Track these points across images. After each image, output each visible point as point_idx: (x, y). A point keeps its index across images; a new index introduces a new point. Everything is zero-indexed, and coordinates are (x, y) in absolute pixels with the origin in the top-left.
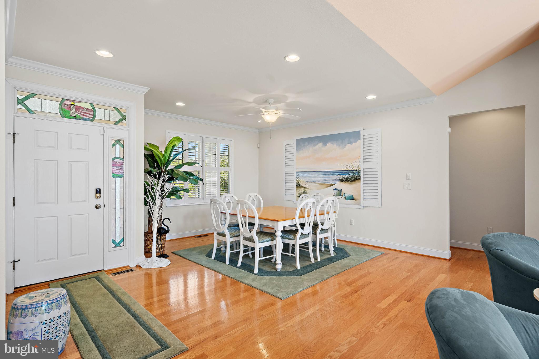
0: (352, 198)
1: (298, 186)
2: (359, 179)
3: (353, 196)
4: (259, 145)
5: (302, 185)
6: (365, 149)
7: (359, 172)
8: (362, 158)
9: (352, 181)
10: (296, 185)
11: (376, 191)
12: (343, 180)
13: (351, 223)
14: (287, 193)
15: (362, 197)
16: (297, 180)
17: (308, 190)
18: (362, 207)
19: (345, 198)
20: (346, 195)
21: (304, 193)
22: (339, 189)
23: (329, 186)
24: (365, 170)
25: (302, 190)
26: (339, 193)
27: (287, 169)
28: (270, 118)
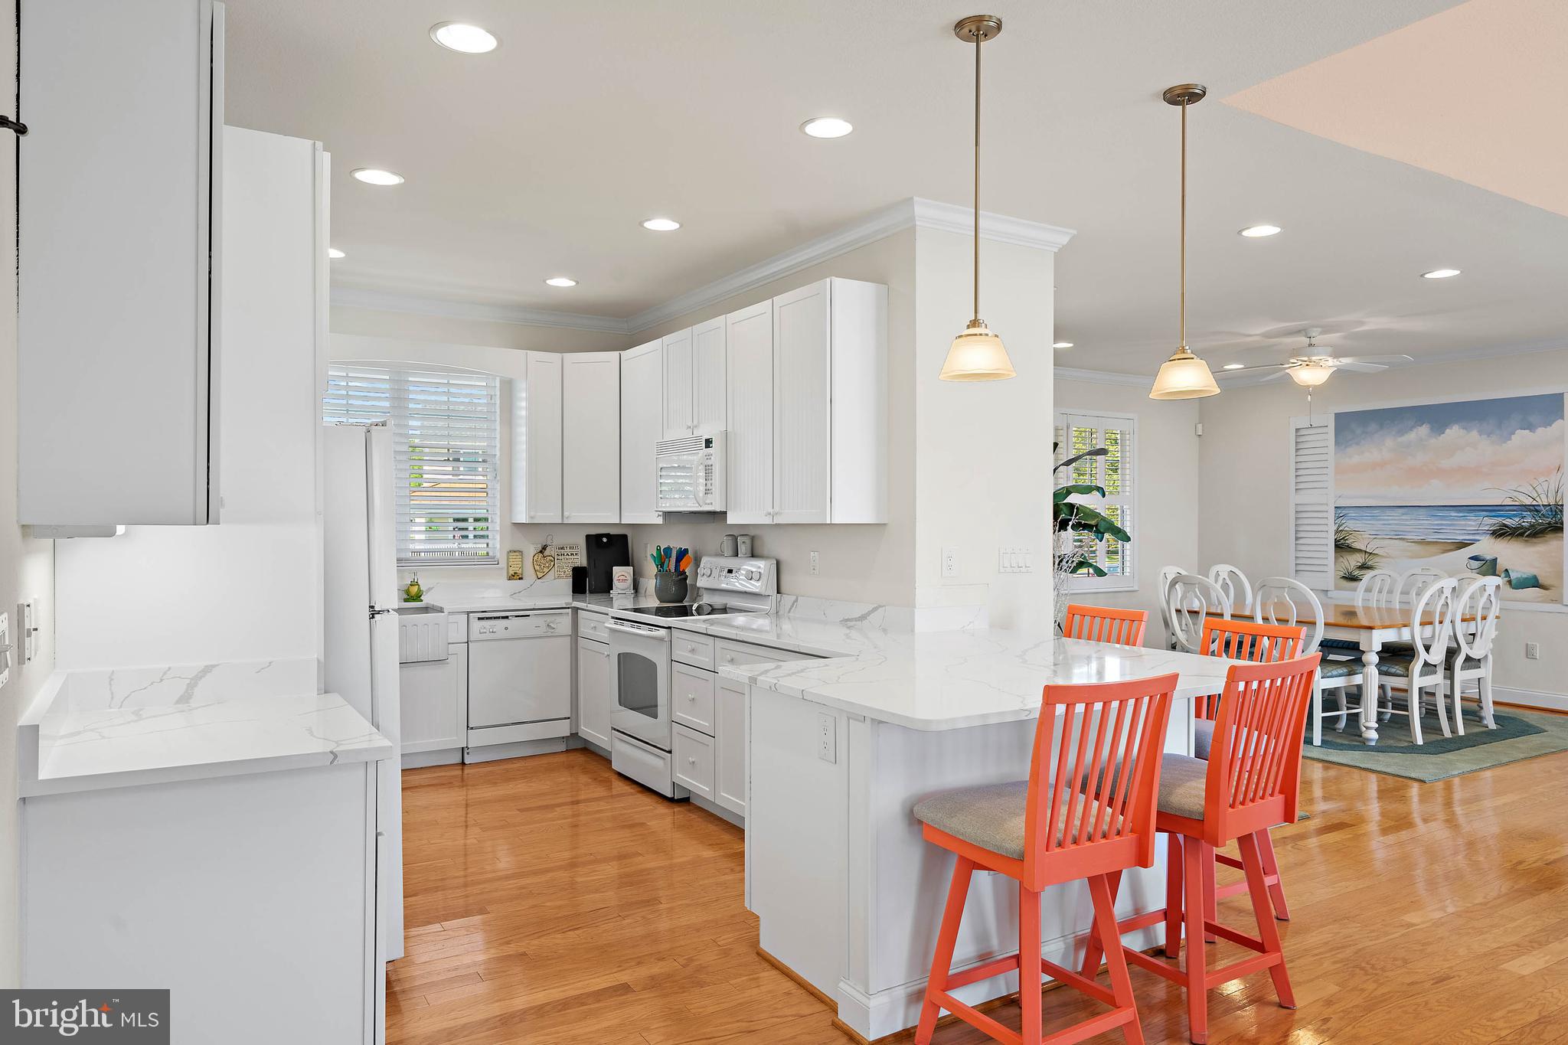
0: (1534, 583)
1: (1342, 547)
2: (1558, 529)
3: (1536, 577)
4: (1200, 426)
5: (1356, 545)
7: (1557, 510)
9: (1536, 535)
10: (1337, 546)
12: (1501, 533)
13: (1528, 654)
14: (1299, 568)
16: (1337, 532)
17: (1377, 559)
19: (1510, 581)
20: (1514, 575)
21: (1364, 567)
22: (1489, 557)
23: (1452, 547)
25: (1354, 560)
26: (1490, 568)
27: (1304, 498)
28: (1311, 374)
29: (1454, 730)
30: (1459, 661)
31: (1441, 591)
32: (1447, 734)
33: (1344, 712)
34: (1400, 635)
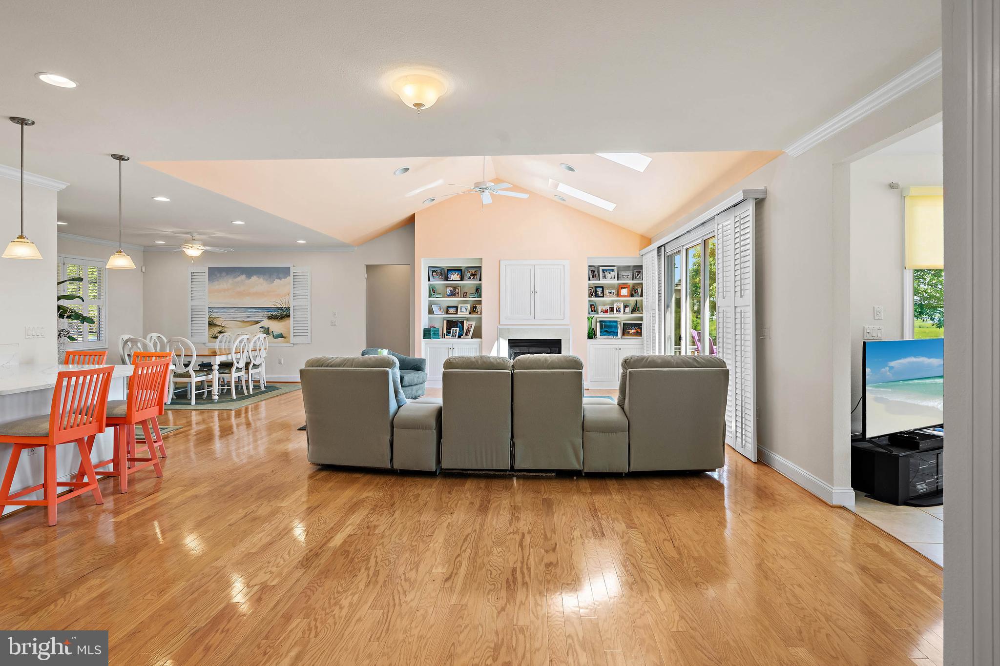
0: (281, 336)
1: (211, 324)
2: (289, 316)
3: (282, 334)
4: (144, 268)
5: (217, 323)
6: (295, 286)
7: (288, 309)
8: (292, 295)
9: (281, 318)
10: (209, 324)
11: (307, 328)
12: (271, 318)
13: (280, 363)
14: (194, 334)
15: (292, 334)
16: (209, 318)
17: (225, 329)
18: (292, 345)
19: (273, 336)
20: (275, 334)
21: (220, 332)
22: (266, 327)
24: (296, 308)
25: (217, 329)
26: (267, 331)
27: (195, 303)
28: (194, 251)
29: (248, 392)
30: (251, 366)
31: (243, 340)
32: (246, 394)
33: (206, 390)
34: (227, 358)
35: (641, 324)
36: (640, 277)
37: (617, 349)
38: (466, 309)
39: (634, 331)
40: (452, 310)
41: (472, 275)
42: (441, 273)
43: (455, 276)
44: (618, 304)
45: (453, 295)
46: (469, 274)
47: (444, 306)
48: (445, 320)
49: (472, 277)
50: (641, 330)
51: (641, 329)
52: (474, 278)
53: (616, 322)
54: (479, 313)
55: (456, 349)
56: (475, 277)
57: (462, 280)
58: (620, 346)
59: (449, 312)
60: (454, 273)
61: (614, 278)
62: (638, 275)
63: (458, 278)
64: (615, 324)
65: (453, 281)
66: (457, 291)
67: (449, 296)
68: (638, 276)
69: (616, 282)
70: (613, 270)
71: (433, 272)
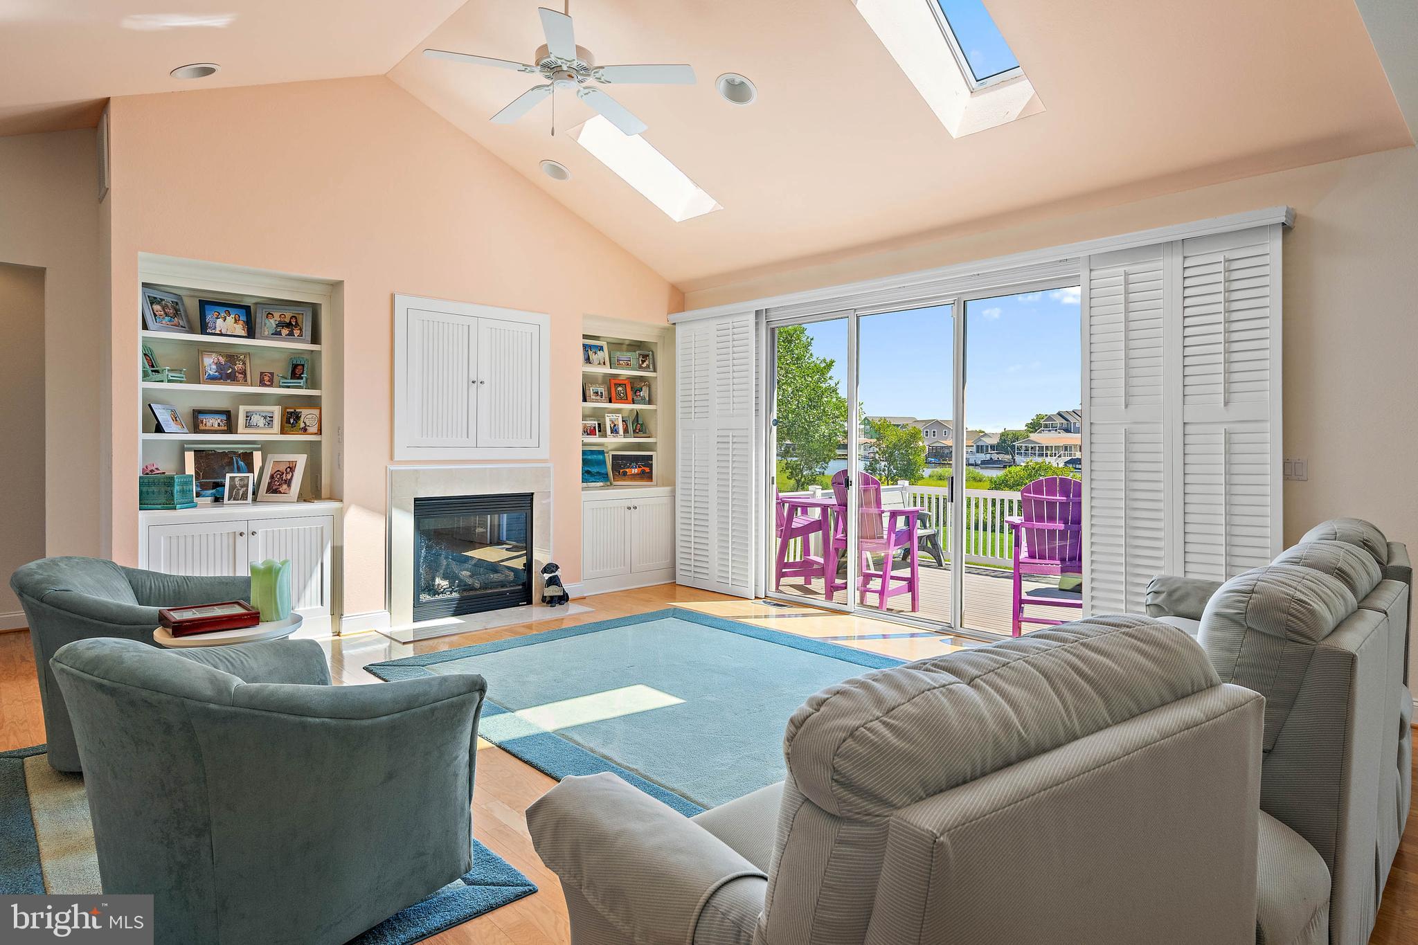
35: (650, 457)
36: (648, 366)
37: (629, 508)
38: (269, 421)
39: (635, 471)
40: (213, 422)
41: (282, 324)
42: (177, 310)
43: (228, 326)
44: (614, 416)
45: (226, 375)
46: (272, 323)
47: (185, 407)
48: (189, 450)
49: (285, 332)
50: (651, 469)
51: (651, 466)
52: (291, 334)
53: (602, 453)
54: (314, 429)
55: (260, 532)
56: (296, 332)
57: (251, 334)
58: (635, 503)
59: (202, 427)
60: (223, 314)
61: (604, 364)
62: (643, 362)
63: (240, 329)
64: (601, 457)
65: (221, 335)
66: (239, 366)
67: (212, 379)
68: (644, 365)
69: (607, 370)
70: (601, 348)
71: (153, 301)
